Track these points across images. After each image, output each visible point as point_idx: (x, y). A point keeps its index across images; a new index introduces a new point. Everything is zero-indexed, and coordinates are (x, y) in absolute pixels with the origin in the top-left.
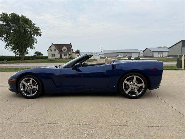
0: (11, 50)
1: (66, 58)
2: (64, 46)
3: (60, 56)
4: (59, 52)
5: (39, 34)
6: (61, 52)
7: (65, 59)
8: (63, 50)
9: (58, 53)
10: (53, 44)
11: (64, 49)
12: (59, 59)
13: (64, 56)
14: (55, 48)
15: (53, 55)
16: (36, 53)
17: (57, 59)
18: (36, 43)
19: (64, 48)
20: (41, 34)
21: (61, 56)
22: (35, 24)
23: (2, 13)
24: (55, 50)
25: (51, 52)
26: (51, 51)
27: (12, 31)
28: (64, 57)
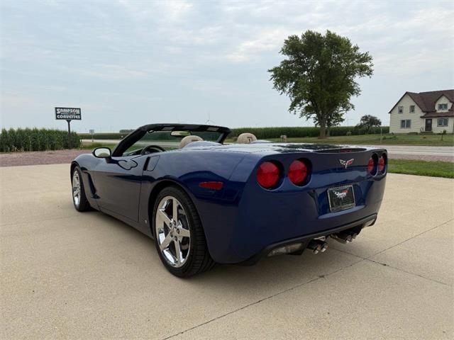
0: (302, 115)
1: (445, 133)
2: (443, 95)
3: (424, 125)
4: (423, 114)
5: (365, 70)
6: (429, 114)
7: (440, 134)
8: (437, 108)
9: (421, 117)
10: (407, 93)
11: (441, 107)
12: (422, 133)
13: (440, 124)
14: (413, 104)
15: (405, 124)
16: (365, 118)
17: (416, 134)
18: (357, 93)
19: (443, 101)
20: (371, 71)
21: (428, 127)
22: (358, 48)
23: (289, 37)
24: (412, 109)
25: (401, 115)
26: (401, 111)
27: (306, 73)
28: (436, 128)
